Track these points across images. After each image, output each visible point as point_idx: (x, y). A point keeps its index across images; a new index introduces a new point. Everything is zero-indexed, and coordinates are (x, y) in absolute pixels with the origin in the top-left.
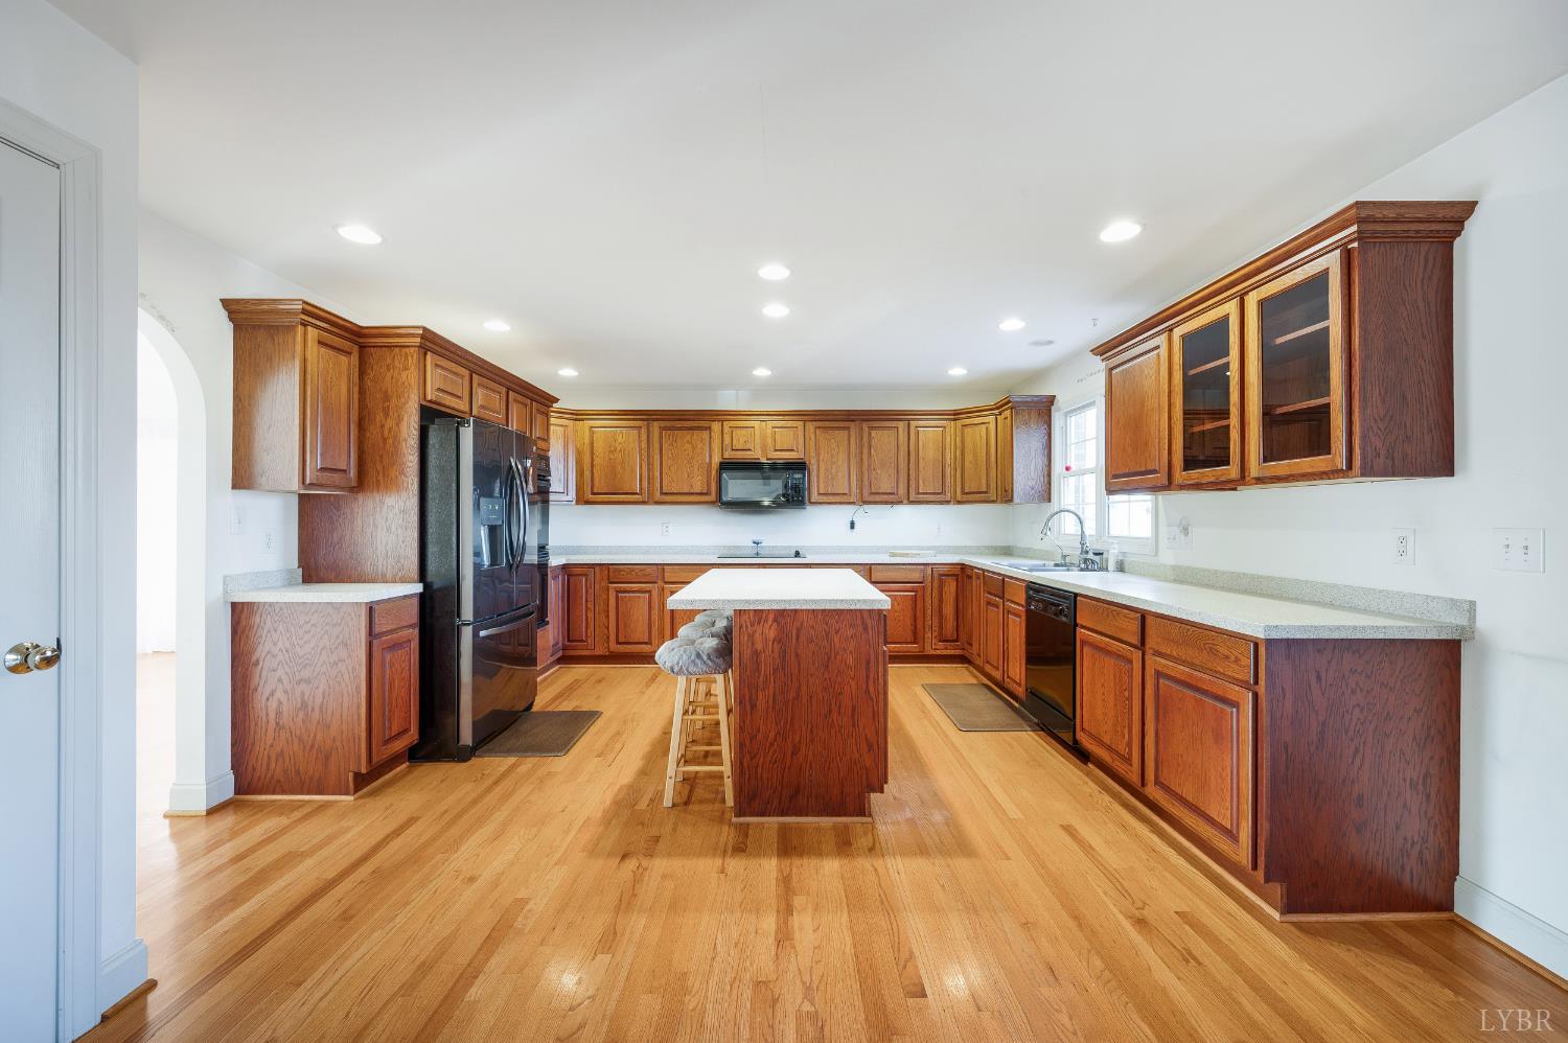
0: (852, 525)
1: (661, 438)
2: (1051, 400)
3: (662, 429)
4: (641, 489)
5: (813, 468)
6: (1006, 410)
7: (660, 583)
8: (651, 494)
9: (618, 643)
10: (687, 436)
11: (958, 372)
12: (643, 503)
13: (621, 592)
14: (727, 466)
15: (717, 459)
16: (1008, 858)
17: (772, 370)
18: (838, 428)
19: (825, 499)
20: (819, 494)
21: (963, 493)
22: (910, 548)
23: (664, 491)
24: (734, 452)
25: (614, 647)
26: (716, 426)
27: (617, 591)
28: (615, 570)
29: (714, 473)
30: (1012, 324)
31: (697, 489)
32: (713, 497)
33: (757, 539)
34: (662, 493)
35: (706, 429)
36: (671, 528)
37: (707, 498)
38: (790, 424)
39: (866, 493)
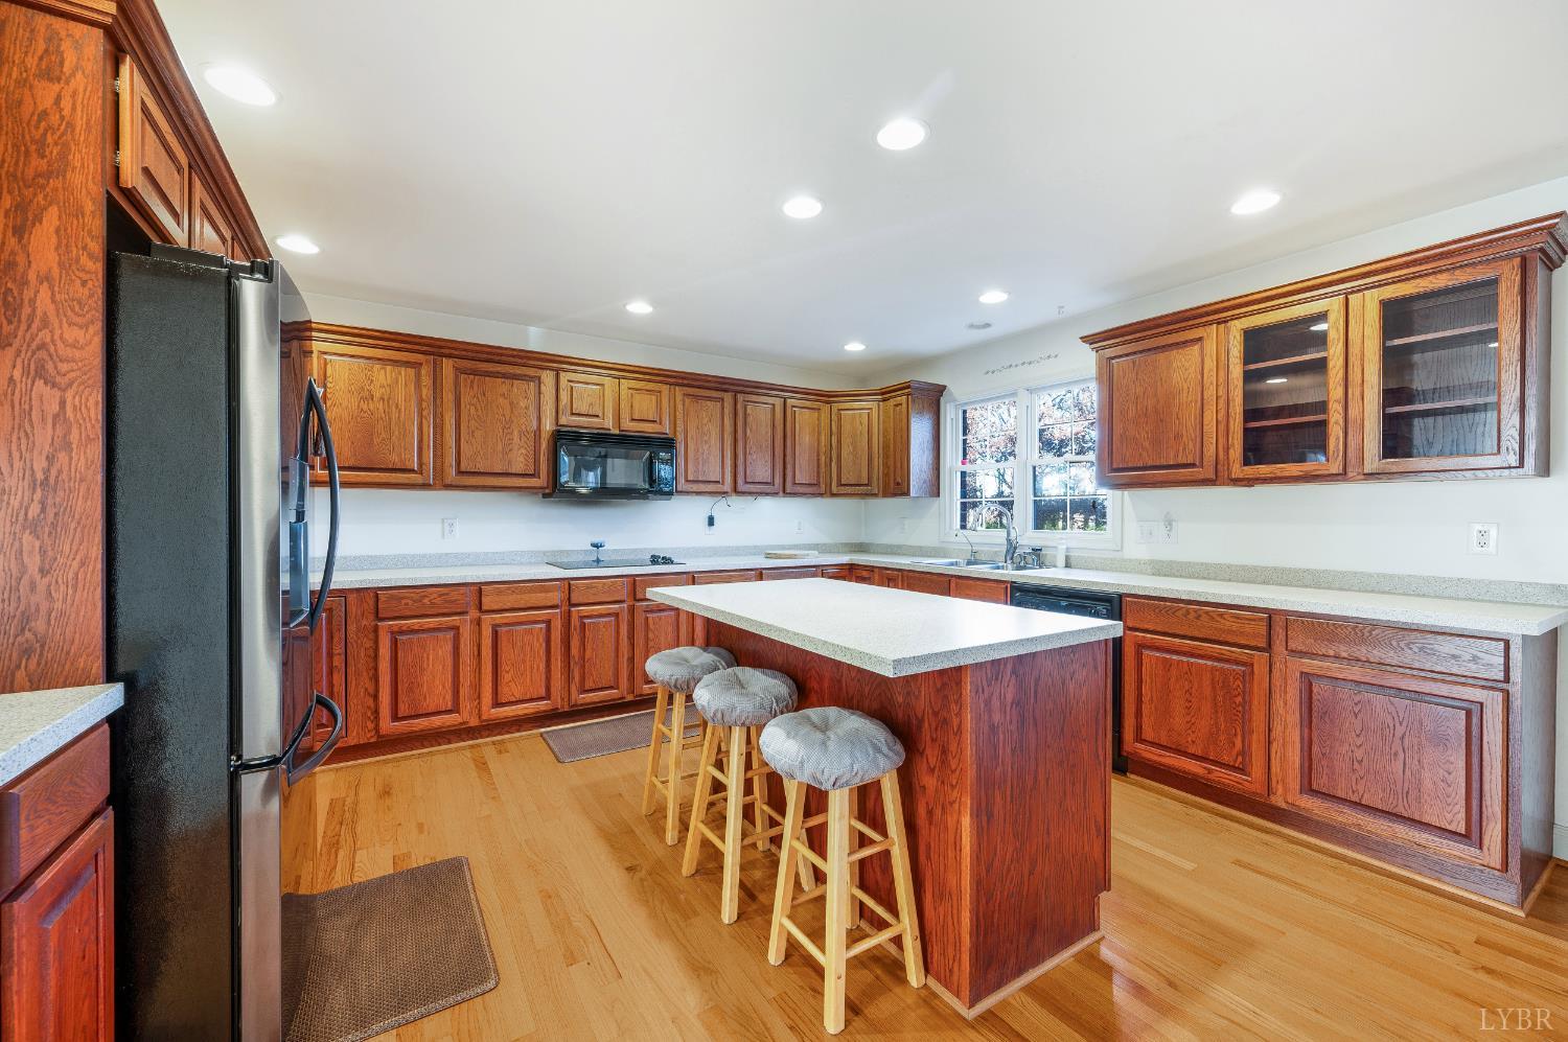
0: (711, 522)
1: (457, 384)
2: (941, 389)
3: (458, 371)
4: (421, 464)
5: (681, 447)
6: (903, 394)
7: (474, 613)
8: (440, 471)
9: (395, 717)
10: (502, 386)
11: (855, 347)
12: (425, 486)
13: (402, 632)
14: (563, 437)
15: (548, 426)
16: (1284, 933)
17: (655, 307)
18: (709, 398)
19: (695, 487)
20: (687, 481)
21: (840, 484)
22: (783, 547)
23: (463, 469)
24: (574, 418)
25: (388, 726)
26: (548, 378)
27: (392, 633)
28: (392, 597)
29: (544, 445)
30: (993, 297)
31: (518, 467)
32: (541, 481)
33: (596, 540)
34: (460, 472)
35: (531, 378)
36: (457, 527)
37: (533, 482)
38: (651, 386)
39: (740, 481)
